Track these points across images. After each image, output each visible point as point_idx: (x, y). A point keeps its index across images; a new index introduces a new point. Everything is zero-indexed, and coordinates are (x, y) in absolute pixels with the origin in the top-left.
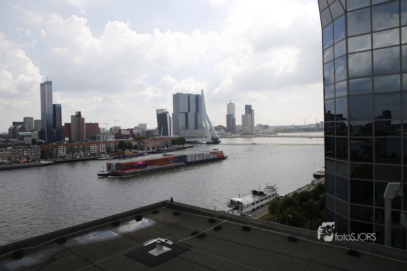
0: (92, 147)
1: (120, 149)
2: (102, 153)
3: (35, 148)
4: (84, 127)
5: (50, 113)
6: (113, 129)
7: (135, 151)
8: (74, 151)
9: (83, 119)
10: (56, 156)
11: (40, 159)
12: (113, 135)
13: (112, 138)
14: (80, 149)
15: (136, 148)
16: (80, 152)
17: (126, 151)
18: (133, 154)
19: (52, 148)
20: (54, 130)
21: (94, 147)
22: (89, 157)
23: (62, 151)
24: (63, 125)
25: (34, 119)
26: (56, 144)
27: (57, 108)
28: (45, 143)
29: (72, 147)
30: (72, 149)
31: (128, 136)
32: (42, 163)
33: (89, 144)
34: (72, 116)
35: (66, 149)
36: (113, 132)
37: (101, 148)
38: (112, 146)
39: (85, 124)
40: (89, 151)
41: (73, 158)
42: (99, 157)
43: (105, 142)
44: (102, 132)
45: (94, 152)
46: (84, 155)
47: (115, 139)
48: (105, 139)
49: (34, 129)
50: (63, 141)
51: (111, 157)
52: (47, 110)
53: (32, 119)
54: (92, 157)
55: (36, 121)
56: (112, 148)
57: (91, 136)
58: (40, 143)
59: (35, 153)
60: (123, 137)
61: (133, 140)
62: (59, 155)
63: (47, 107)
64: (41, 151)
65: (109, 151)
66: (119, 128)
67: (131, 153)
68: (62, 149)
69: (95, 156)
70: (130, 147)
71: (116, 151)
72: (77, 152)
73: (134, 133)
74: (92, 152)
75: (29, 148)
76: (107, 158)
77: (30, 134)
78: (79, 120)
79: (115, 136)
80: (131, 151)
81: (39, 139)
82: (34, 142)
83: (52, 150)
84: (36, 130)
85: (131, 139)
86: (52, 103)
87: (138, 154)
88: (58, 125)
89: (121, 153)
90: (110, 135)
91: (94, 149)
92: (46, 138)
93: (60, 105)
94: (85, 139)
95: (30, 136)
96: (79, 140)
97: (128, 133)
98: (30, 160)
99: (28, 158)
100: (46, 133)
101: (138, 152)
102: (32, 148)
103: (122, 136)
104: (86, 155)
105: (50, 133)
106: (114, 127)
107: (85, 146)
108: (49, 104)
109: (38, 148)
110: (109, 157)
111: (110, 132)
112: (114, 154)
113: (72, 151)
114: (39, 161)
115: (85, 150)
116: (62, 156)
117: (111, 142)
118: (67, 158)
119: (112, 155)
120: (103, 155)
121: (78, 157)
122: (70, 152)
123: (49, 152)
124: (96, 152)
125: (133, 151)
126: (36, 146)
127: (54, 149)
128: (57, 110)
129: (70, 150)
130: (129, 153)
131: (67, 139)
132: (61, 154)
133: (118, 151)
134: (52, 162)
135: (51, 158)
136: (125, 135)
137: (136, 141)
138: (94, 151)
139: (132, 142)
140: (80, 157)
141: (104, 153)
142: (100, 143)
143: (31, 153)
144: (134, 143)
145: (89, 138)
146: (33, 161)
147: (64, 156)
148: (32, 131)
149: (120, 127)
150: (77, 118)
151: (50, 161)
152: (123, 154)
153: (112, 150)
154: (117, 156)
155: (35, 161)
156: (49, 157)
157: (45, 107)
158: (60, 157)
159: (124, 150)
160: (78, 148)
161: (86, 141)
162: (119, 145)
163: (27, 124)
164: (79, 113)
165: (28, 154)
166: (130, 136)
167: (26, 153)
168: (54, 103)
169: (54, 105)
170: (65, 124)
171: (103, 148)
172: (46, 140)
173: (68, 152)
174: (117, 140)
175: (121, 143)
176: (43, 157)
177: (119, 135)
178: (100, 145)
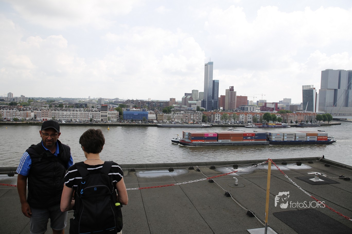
0: (241, 116)
1: (264, 120)
2: (248, 122)
3: (198, 113)
4: (235, 99)
5: (211, 87)
6: (259, 102)
7: (279, 123)
8: (227, 118)
9: (235, 92)
10: (213, 121)
11: (201, 122)
12: (259, 107)
13: (258, 110)
14: (231, 117)
15: (279, 120)
16: (231, 119)
17: (270, 122)
18: (276, 126)
19: (210, 114)
20: (213, 100)
21: (243, 117)
22: (238, 124)
23: (217, 118)
24: (219, 97)
25: (199, 92)
26: (214, 112)
27: (216, 83)
28: (206, 111)
29: (225, 115)
30: (225, 116)
31: (273, 109)
32: (203, 125)
33: (239, 114)
34: (226, 90)
35: (221, 116)
36: (259, 105)
37: (248, 118)
38: (258, 117)
39: (236, 97)
40: (238, 120)
41: (225, 124)
42: (246, 125)
43: (252, 113)
44: (249, 104)
45: (242, 121)
46: (234, 122)
47: (261, 111)
48: (252, 110)
49: (198, 99)
50: (219, 110)
51: (256, 126)
52: (208, 84)
53: (197, 91)
54: (240, 125)
55: (200, 93)
56: (258, 118)
57: (240, 107)
58: (202, 110)
59: (199, 117)
60: (269, 109)
61: (278, 113)
62: (216, 120)
63: (208, 82)
64: (203, 116)
65: (255, 120)
66: (264, 102)
67: (274, 124)
68: (218, 115)
69: (243, 124)
70: (274, 119)
71: (261, 121)
72: (229, 119)
73: (278, 106)
74: (241, 120)
75: (195, 113)
76: (253, 126)
77: (196, 103)
78: (232, 93)
79: (261, 109)
80: (275, 123)
81: (202, 107)
82: (198, 109)
83: (210, 116)
84: (200, 100)
85: (275, 111)
86: (212, 79)
87: (281, 126)
88: (215, 97)
89: (265, 124)
90: (257, 107)
91: (243, 118)
92: (206, 106)
93: (218, 81)
94: (236, 109)
95: (196, 104)
96: (231, 110)
97: (273, 106)
98: (195, 122)
99: (194, 121)
100: (207, 103)
101: (281, 124)
102: (196, 113)
103: (267, 109)
104: (236, 122)
105: (210, 102)
106: (260, 100)
107: (235, 115)
108: (210, 80)
109: (201, 114)
110: (255, 126)
111: (256, 105)
112: (259, 123)
113: (225, 118)
114: (201, 124)
115: (235, 118)
116: (217, 122)
117: (257, 113)
118: (221, 123)
119: (257, 125)
120: (249, 124)
121: (229, 123)
122: (223, 119)
123: (208, 117)
124: (244, 121)
125: (277, 122)
126: (199, 112)
127: (212, 115)
128: (215, 84)
129: (224, 117)
130: (272, 124)
131: (221, 108)
132: (217, 120)
133: (263, 122)
134: (210, 125)
135: (209, 122)
136: (270, 108)
137: (280, 114)
138: (242, 119)
139: (276, 115)
140: (231, 124)
141: (250, 122)
142: (247, 113)
143: (196, 117)
144: (278, 116)
145: (239, 109)
146: (197, 123)
147: (219, 122)
148: (197, 100)
149: (266, 101)
150: (231, 92)
151: (208, 124)
152: (267, 124)
153: (258, 120)
154: (262, 126)
155: (198, 124)
156: (208, 121)
157: (207, 83)
158: (216, 122)
159: (268, 121)
160: (230, 116)
161: (236, 111)
162: (264, 117)
163: (194, 95)
164: (233, 87)
165: (194, 118)
166: (275, 109)
167: (193, 117)
168: (213, 79)
169: (214, 81)
170: (221, 96)
171: (250, 118)
172: (206, 108)
173: (222, 119)
174: (263, 112)
175: (266, 114)
176: (204, 121)
177: (264, 108)
178: (248, 115)
